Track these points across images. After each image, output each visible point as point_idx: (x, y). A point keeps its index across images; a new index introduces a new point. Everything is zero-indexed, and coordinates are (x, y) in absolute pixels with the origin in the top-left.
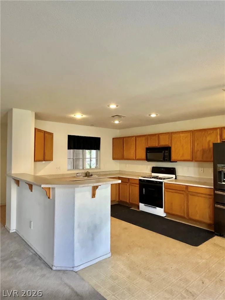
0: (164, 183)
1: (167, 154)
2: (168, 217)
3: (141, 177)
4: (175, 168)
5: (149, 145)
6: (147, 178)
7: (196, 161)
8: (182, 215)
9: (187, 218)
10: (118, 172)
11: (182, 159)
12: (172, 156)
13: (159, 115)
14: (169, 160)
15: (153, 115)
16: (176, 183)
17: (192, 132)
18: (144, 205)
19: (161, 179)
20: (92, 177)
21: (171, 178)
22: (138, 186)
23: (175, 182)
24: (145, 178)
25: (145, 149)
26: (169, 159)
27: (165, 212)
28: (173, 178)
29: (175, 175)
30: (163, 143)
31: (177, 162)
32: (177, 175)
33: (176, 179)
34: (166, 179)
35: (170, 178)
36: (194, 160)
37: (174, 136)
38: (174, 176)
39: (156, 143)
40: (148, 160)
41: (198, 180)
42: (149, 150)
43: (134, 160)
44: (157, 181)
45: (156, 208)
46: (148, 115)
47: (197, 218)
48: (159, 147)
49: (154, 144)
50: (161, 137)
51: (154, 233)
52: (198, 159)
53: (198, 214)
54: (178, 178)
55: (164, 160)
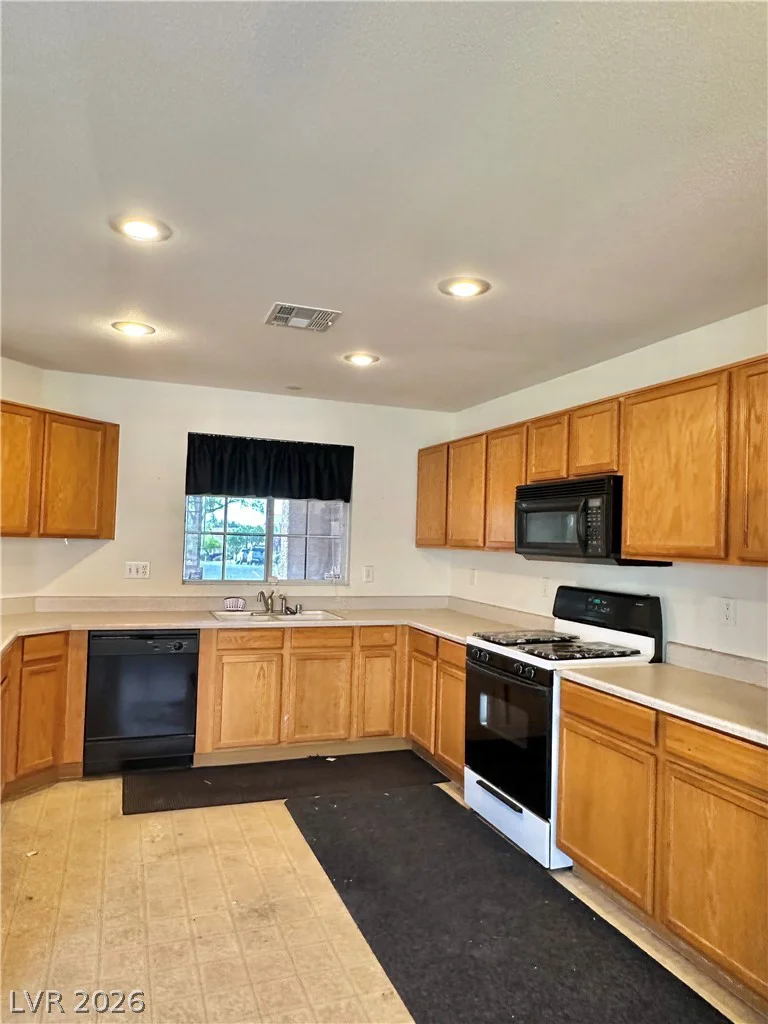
0: (561, 679)
1: (595, 518)
2: (571, 880)
4: (658, 599)
10: (445, 604)
11: (680, 545)
12: (624, 530)
14: (613, 552)
17: (729, 377)
18: (479, 782)
20: (298, 616)
22: (463, 675)
25: (514, 495)
26: (610, 547)
27: (561, 845)
28: (637, 652)
29: (653, 640)
30: (591, 458)
31: (669, 564)
32: (669, 635)
33: (658, 658)
36: (732, 557)
37: (639, 411)
38: (646, 645)
39: (560, 460)
43: (478, 548)
45: (521, 811)
48: (573, 477)
49: (551, 465)
54: (670, 653)
55: (584, 553)
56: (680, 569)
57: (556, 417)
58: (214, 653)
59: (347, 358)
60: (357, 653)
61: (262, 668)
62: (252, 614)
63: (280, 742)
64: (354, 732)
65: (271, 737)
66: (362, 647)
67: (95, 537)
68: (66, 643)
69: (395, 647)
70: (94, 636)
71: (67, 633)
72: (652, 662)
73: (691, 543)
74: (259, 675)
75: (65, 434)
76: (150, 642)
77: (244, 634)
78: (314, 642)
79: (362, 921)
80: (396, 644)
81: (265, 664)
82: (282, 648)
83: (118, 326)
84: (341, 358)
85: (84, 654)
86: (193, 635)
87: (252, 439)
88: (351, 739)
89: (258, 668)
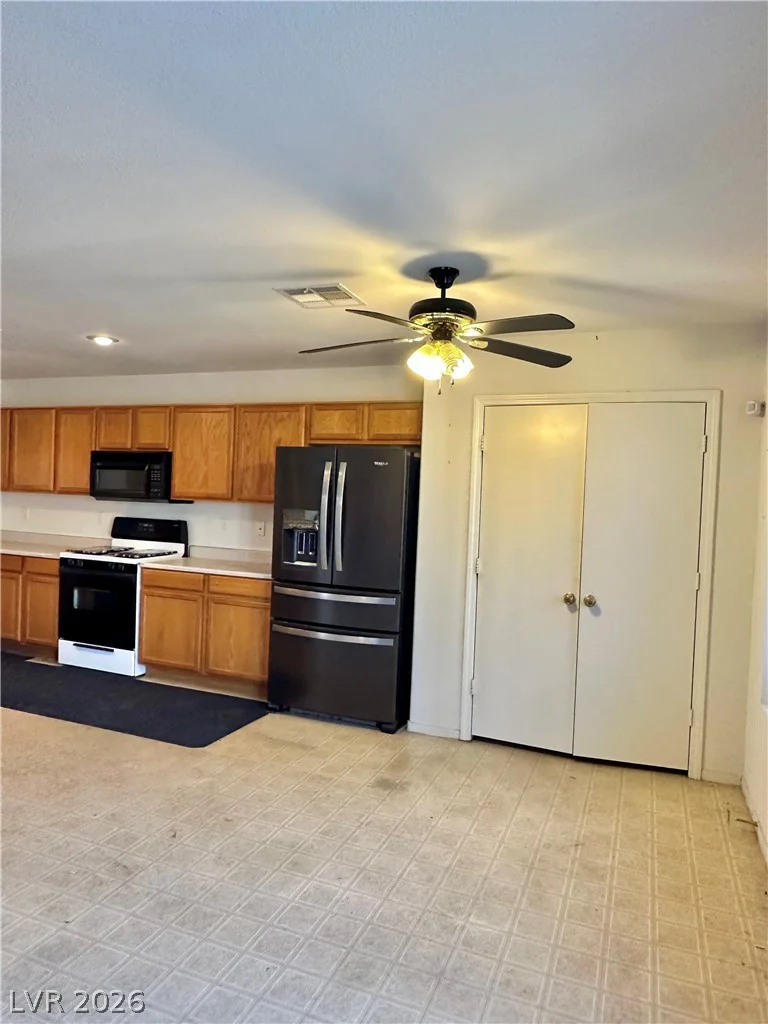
0: (142, 568)
1: (156, 476)
2: (150, 676)
3: (68, 551)
4: (185, 522)
5: (102, 440)
6: (86, 553)
7: (240, 500)
8: (191, 664)
9: (204, 673)
11: (203, 491)
12: (173, 483)
13: (122, 342)
14: (166, 496)
15: (103, 341)
16: (187, 569)
17: (235, 410)
18: (75, 645)
19: (132, 557)
21: (170, 553)
22: (57, 580)
23: (187, 565)
24: (81, 552)
25: (89, 456)
26: (163, 492)
27: (141, 661)
28: (176, 552)
29: (183, 545)
30: (150, 437)
31: (192, 502)
32: (190, 544)
33: (186, 555)
34: (149, 555)
35: (164, 554)
36: (235, 498)
37: (182, 417)
38: (180, 548)
39: (126, 436)
40: (97, 492)
41: (247, 559)
42: (102, 460)
43: (48, 491)
44: (117, 564)
45: (112, 651)
46: (83, 337)
47: (230, 669)
48: (135, 450)
49: (120, 439)
50: (143, 418)
51: (81, 728)
52: (245, 495)
53: (232, 656)
54: (193, 552)
55: (147, 496)
56: (198, 505)
57: (124, 409)
72: (184, 556)
73: (214, 492)
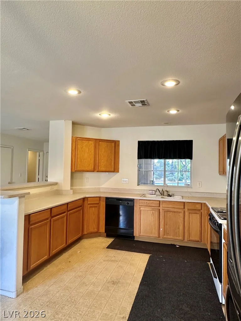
20: (171, 197)
58: (138, 207)
59: (168, 111)
60: (186, 211)
61: (153, 212)
62: (157, 196)
63: (159, 237)
64: (186, 239)
65: (157, 235)
66: (188, 209)
67: (113, 172)
68: (100, 200)
69: (201, 211)
70: (107, 199)
71: (100, 197)
74: (152, 214)
75: (104, 145)
76: (120, 202)
77: (147, 201)
78: (170, 206)
79: (138, 295)
80: (201, 209)
81: (154, 211)
82: (159, 207)
83: (101, 115)
84: (166, 112)
85: (104, 203)
86: (132, 200)
87: (157, 141)
88: (185, 241)
89: (152, 212)
